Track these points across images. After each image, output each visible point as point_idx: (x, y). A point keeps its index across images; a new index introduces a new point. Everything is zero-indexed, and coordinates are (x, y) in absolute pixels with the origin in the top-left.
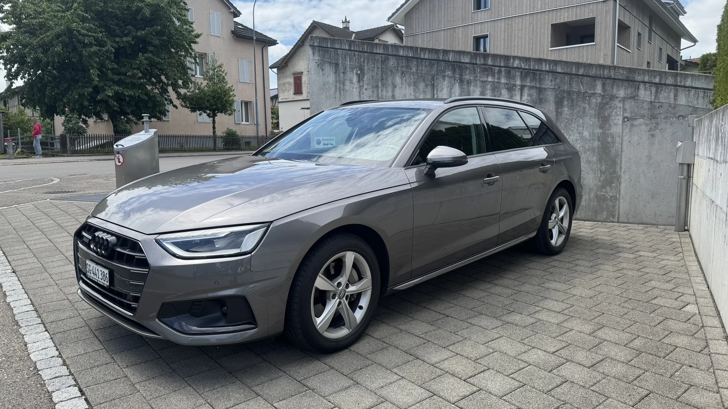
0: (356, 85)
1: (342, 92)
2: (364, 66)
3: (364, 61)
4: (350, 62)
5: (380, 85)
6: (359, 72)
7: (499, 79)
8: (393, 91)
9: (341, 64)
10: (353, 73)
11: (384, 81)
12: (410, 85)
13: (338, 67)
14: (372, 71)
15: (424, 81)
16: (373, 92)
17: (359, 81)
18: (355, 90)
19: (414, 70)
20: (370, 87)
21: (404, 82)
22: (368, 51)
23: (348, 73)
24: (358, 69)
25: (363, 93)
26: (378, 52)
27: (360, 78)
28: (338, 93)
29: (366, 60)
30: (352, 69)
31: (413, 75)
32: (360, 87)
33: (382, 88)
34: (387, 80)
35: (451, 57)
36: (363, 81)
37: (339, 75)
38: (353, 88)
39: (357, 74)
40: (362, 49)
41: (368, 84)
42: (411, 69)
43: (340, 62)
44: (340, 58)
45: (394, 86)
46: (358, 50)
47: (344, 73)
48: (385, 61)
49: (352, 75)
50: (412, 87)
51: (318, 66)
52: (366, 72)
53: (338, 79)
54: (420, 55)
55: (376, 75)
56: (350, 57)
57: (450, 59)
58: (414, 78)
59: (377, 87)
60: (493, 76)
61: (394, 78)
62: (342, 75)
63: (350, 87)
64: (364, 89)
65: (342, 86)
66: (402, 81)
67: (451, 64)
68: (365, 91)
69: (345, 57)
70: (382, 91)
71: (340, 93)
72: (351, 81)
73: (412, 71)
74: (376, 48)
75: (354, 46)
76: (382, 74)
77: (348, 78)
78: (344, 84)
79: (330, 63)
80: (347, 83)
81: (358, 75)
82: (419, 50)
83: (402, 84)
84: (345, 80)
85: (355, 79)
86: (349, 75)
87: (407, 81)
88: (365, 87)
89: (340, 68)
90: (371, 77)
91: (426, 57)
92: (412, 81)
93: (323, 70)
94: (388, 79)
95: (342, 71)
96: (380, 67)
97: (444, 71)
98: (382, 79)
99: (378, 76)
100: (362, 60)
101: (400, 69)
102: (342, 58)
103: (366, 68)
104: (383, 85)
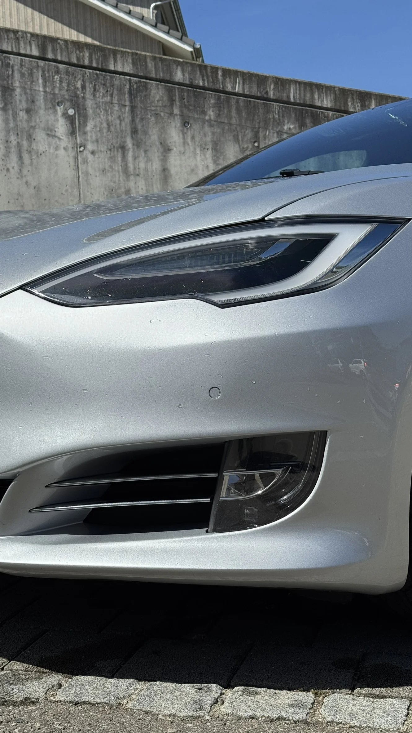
0: (65, 141)
1: (26, 156)
2: (84, 98)
3: (83, 87)
4: (45, 86)
5: (129, 143)
6: (71, 112)
8: (164, 160)
9: (18, 90)
10: (55, 113)
11: (140, 135)
12: (203, 149)
13: (11, 95)
14: (106, 111)
15: (236, 139)
16: (112, 159)
17: (72, 133)
18: (62, 152)
19: (211, 114)
20: (103, 148)
21: (189, 140)
22: (94, 65)
23: (42, 112)
24: (68, 104)
25: (85, 161)
26: (120, 69)
27: (75, 126)
28: (14, 158)
29: (89, 87)
30: (52, 103)
31: (211, 126)
32: (76, 146)
33: (133, 151)
34: (145, 133)
35: (293, 94)
36: (85, 133)
37: (15, 116)
38: (57, 148)
39: (65, 115)
40: (78, 59)
41: (97, 141)
42: (204, 113)
43: (17, 84)
44: (17, 75)
45: (166, 150)
46: (65, 59)
47: (28, 111)
48: (138, 90)
49: (52, 117)
50: (209, 154)
52: (90, 112)
53: (12, 125)
54: (223, 83)
55: (118, 122)
56: (43, 76)
57: (292, 97)
58: (213, 134)
59: (123, 148)
61: (163, 130)
62: (22, 115)
63: (49, 145)
64: (87, 154)
65: (25, 143)
66: (184, 138)
67: (295, 109)
68: (90, 157)
69: (31, 74)
70: (135, 158)
71: (20, 158)
72: (50, 133)
73: (207, 118)
74: (115, 61)
75: (54, 51)
76: (133, 120)
77: (42, 125)
78: (30, 138)
80: (40, 135)
81: (71, 120)
82: (220, 73)
83: (185, 143)
84: (34, 128)
85: (61, 128)
86: (44, 116)
87: (197, 139)
88: (90, 147)
89: (18, 97)
90: (105, 125)
91: (238, 89)
92: (209, 139)
94: (150, 133)
95: (24, 105)
96: (127, 103)
97: (280, 123)
98: (134, 132)
99: (123, 124)
100: (79, 85)
101: (176, 111)
102: (22, 75)
103: (89, 103)
104: (138, 144)
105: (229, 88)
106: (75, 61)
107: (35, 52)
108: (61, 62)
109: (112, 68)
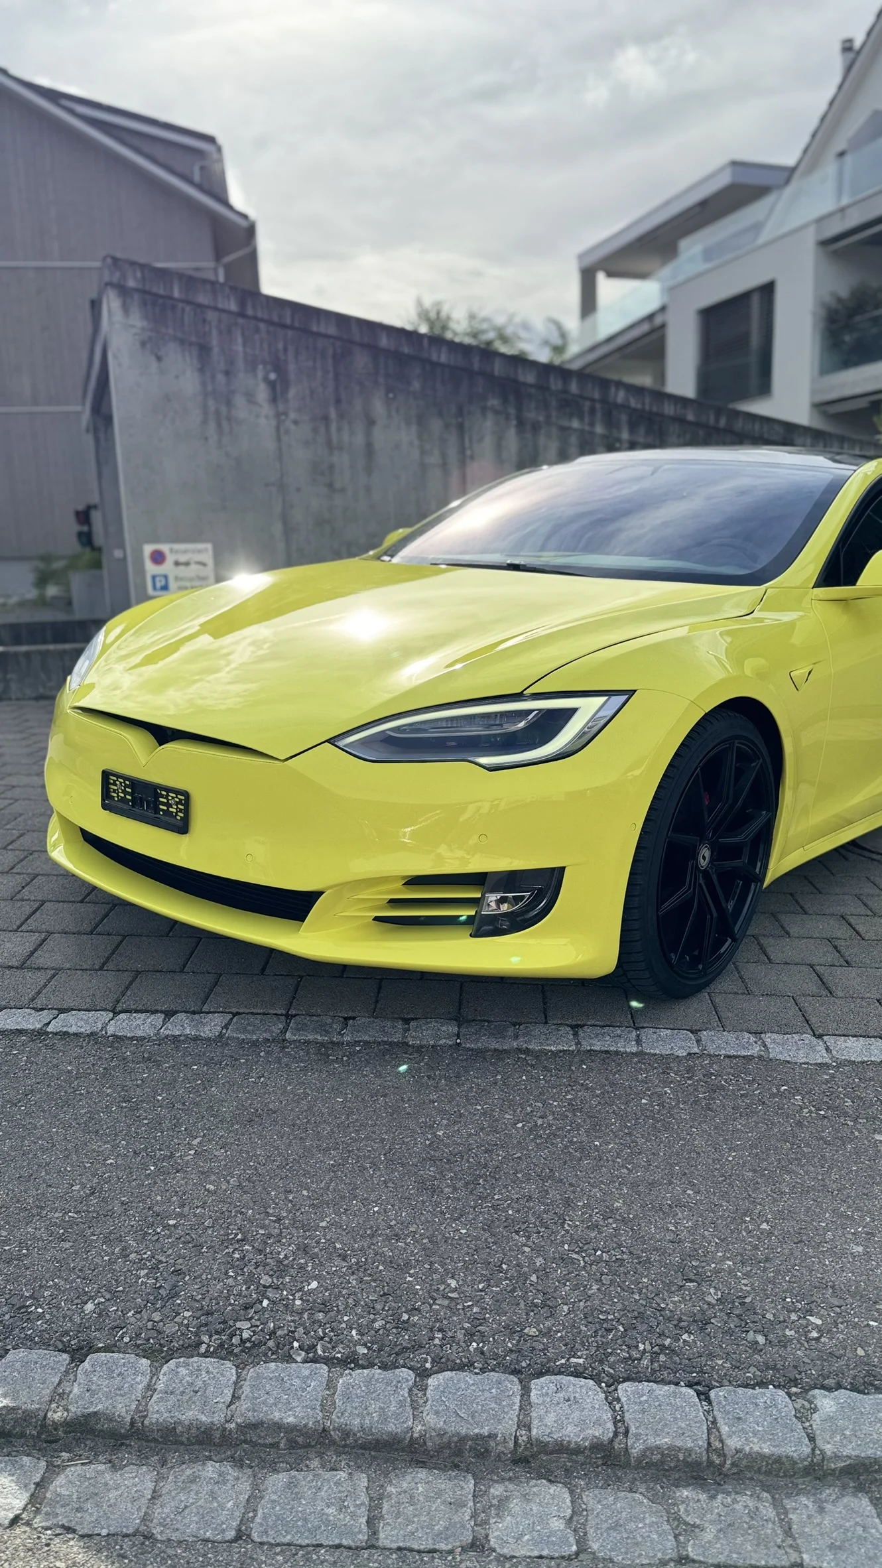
0: (266, 409)
1: (225, 424)
2: (285, 361)
3: (285, 350)
4: (244, 347)
5: (333, 414)
6: (273, 376)
7: (592, 424)
8: (368, 434)
9: (216, 349)
10: (255, 376)
11: (344, 405)
12: (408, 423)
13: (208, 355)
14: (308, 376)
15: (440, 414)
16: (315, 430)
17: (274, 400)
18: (263, 421)
19: (416, 385)
20: (306, 418)
21: (393, 413)
22: (297, 324)
23: (241, 375)
24: (269, 367)
25: (287, 432)
26: (322, 330)
27: (277, 392)
28: (212, 426)
29: (291, 349)
30: (252, 365)
31: (416, 398)
32: (278, 415)
33: (337, 422)
34: (349, 403)
35: (497, 368)
36: (287, 401)
37: (213, 377)
38: (258, 416)
39: (266, 379)
40: (279, 317)
41: (299, 409)
42: (409, 383)
43: (214, 343)
44: (215, 332)
45: (371, 422)
46: (266, 317)
47: (227, 373)
48: (342, 356)
49: (252, 381)
50: (414, 428)
51: (143, 344)
52: (292, 377)
53: (210, 388)
54: (428, 353)
55: (321, 389)
56: (243, 334)
57: (496, 372)
58: (418, 407)
59: (326, 418)
60: (581, 419)
61: (367, 401)
62: (221, 378)
63: (249, 413)
64: (288, 424)
65: (224, 409)
66: (388, 410)
67: (499, 384)
68: (292, 427)
69: (229, 332)
70: (339, 429)
71: (219, 425)
72: (250, 398)
73: (412, 389)
74: (318, 321)
75: (254, 307)
76: (337, 388)
77: (242, 390)
78: (229, 403)
79: (182, 342)
80: (240, 401)
81: (272, 385)
83: (389, 416)
84: (232, 392)
85: (262, 393)
86: (243, 379)
87: (401, 411)
88: (293, 415)
89: (215, 358)
90: (307, 392)
92: (413, 412)
93: (159, 359)
94: (354, 402)
95: (222, 367)
96: (331, 368)
97: (484, 398)
98: (338, 401)
99: (327, 392)
100: (280, 346)
101: (381, 380)
102: (220, 333)
103: (292, 367)
104: (341, 416)
105: (434, 357)
106: (276, 319)
107: (233, 306)
108: (262, 320)
109: (315, 329)
